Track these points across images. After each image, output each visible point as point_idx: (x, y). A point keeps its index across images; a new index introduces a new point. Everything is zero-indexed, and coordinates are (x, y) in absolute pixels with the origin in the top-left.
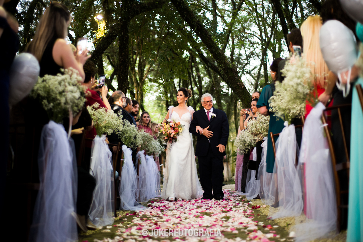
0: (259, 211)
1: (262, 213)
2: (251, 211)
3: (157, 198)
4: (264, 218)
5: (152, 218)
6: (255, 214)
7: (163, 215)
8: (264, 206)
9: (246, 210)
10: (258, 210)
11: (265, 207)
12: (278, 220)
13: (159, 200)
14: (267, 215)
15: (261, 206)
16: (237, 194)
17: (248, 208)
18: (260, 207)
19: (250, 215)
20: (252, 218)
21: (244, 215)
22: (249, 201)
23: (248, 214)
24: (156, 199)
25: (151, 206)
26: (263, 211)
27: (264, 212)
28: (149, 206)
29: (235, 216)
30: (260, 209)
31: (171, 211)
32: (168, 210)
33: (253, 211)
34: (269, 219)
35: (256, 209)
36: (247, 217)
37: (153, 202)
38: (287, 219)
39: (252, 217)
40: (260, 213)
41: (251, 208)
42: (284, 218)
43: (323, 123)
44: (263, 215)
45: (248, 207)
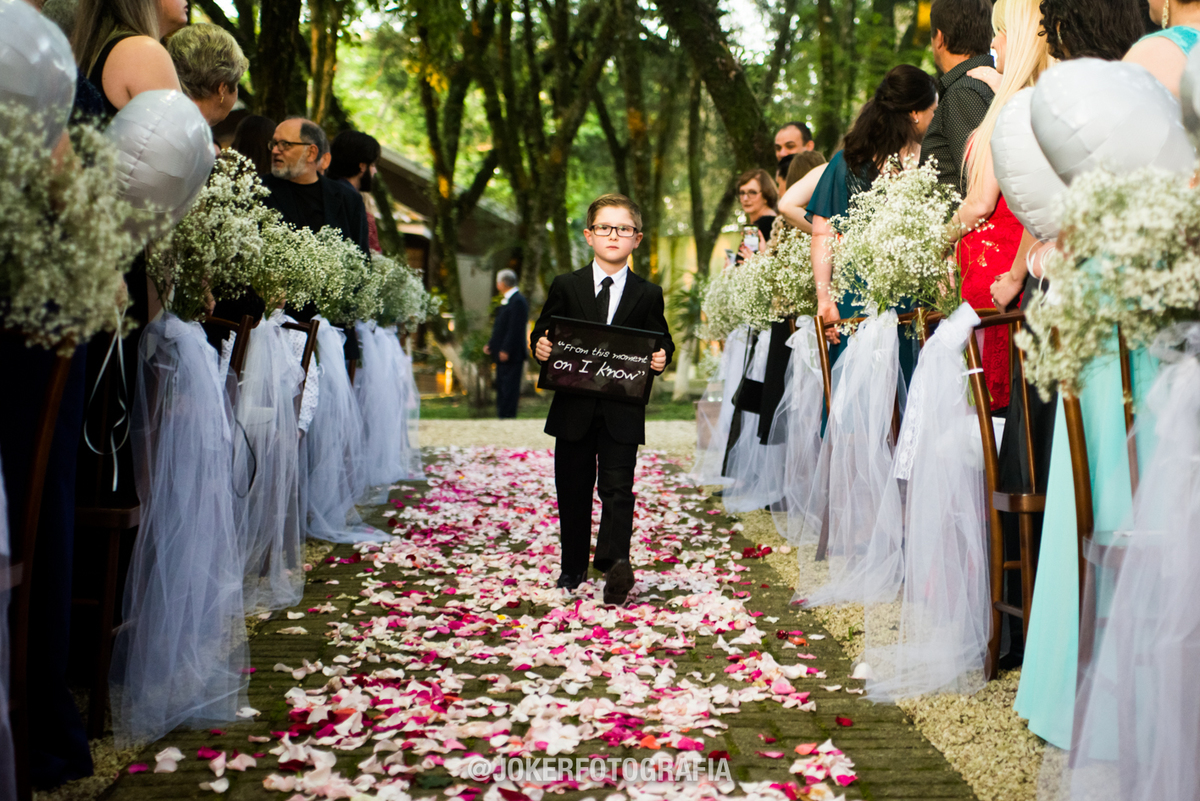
0: (768, 566)
1: (777, 581)
2: (739, 568)
3: (407, 483)
4: (783, 598)
5: (421, 582)
6: (754, 582)
7: (455, 571)
8: (785, 549)
9: (726, 561)
10: (762, 565)
11: (788, 554)
12: (824, 611)
13: (418, 496)
14: (793, 589)
15: (774, 549)
16: (691, 480)
17: (733, 553)
18: (769, 550)
19: (740, 585)
20: (744, 597)
21: (717, 585)
22: (735, 521)
23: (730, 582)
24: (405, 488)
25: (402, 527)
26: (779, 568)
27: (784, 576)
28: (393, 523)
29: (689, 587)
30: (769, 558)
31: (479, 552)
32: (467, 548)
33: (748, 569)
34: (797, 606)
35: (757, 557)
36: (728, 594)
37: (399, 501)
38: (851, 612)
39: (744, 593)
40: (769, 576)
41: (738, 555)
42: (845, 606)
43: (969, 366)
44: (778, 589)
45: (732, 549)
